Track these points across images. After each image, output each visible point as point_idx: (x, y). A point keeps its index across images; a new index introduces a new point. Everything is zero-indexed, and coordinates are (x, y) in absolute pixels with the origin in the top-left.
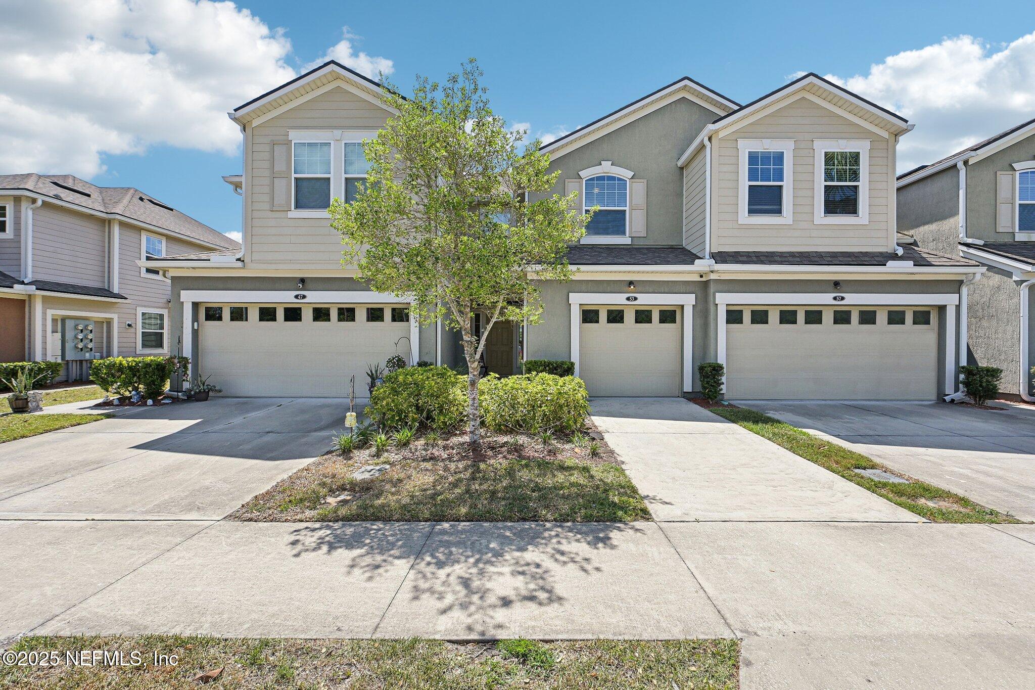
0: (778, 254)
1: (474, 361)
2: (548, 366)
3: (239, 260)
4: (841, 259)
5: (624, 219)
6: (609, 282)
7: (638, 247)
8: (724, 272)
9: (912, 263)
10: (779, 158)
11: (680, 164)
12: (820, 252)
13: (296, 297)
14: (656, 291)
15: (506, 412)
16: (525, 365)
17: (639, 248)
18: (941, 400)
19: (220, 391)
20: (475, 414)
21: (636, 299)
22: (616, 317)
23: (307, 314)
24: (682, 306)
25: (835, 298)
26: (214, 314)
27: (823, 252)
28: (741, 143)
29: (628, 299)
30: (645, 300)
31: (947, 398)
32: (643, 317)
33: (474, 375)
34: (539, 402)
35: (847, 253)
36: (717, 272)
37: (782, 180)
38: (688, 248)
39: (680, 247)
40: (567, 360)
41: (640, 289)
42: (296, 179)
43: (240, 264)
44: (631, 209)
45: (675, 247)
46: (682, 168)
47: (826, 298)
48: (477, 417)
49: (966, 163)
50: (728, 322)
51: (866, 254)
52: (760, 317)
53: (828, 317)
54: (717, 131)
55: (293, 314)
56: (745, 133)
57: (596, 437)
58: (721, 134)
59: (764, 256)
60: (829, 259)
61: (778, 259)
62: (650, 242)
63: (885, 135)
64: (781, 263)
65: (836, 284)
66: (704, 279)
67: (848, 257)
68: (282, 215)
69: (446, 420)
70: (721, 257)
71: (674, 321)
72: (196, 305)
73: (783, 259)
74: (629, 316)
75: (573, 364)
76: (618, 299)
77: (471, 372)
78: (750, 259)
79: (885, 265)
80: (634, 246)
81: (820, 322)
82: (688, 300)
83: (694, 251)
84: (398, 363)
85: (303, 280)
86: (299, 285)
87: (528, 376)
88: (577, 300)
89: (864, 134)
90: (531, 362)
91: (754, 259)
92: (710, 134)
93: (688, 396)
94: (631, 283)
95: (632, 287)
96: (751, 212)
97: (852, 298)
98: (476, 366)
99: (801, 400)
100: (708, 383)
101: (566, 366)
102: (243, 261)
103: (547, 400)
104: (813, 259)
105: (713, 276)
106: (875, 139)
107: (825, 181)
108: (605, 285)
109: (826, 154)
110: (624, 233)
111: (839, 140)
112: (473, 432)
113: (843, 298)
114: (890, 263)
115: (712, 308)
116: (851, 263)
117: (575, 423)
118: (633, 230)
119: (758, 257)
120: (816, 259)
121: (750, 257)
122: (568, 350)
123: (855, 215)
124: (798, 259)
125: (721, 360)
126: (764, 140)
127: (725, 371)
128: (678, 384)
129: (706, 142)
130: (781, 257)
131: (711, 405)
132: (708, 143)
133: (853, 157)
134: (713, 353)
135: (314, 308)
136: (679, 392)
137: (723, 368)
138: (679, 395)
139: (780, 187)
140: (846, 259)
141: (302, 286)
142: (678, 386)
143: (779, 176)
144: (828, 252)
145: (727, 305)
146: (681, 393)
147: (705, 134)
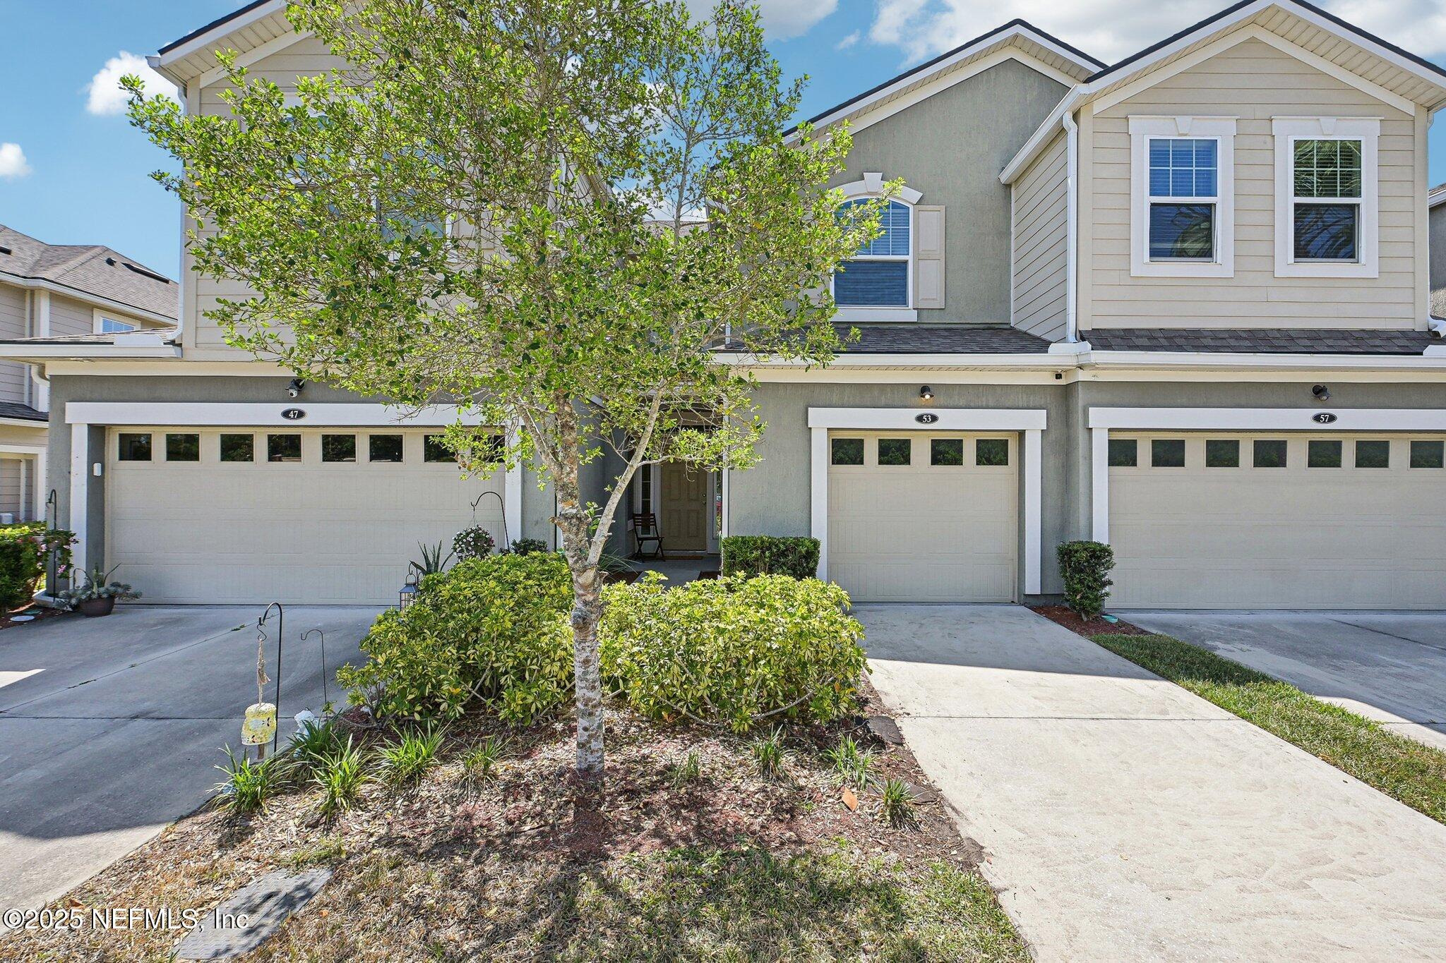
0: (1207, 334)
1: (585, 569)
2: (769, 548)
3: (173, 343)
4: (1330, 342)
5: (905, 277)
6: (882, 387)
7: (930, 326)
8: (1106, 367)
10: (1208, 151)
11: (1004, 177)
12: (1287, 330)
13: (287, 414)
14: (972, 404)
15: (673, 675)
16: (725, 546)
17: (932, 329)
19: (136, 596)
20: (590, 700)
21: (934, 418)
22: (894, 452)
23: (312, 447)
24: (1021, 434)
25: (1317, 418)
26: (136, 448)
27: (1291, 330)
28: (1136, 123)
29: (920, 419)
30: (951, 420)
32: (945, 453)
33: (586, 603)
34: (751, 651)
35: (1338, 331)
36: (1093, 366)
37: (1213, 193)
38: (1022, 327)
39: (1008, 327)
40: (804, 534)
41: (942, 400)
43: (172, 351)
44: (917, 259)
45: (997, 326)
46: (1008, 186)
47: (1302, 418)
48: (594, 706)
50: (1112, 462)
51: (1374, 334)
53: (1297, 453)
54: (1091, 99)
55: (284, 447)
56: (1146, 104)
57: (885, 739)
58: (1098, 107)
59: (1181, 337)
60: (1308, 343)
61: (1209, 342)
62: (950, 319)
63: (1407, 107)
65: (1319, 391)
66: (1062, 382)
67: (1345, 339)
69: (530, 699)
70: (1102, 339)
71: (1004, 462)
72: (98, 432)
73: (1219, 343)
74: (921, 451)
75: (816, 544)
76: (900, 420)
77: (580, 596)
78: (1155, 342)
79: (1420, 354)
80: (921, 326)
81: (1281, 462)
82: (1034, 421)
83: (1035, 332)
84: (478, 542)
85: (297, 383)
86: (291, 391)
87: (729, 580)
88: (823, 420)
89: (1368, 107)
90: (735, 542)
91: (1164, 342)
92: (1076, 108)
93: (1033, 602)
94: (924, 389)
95: (927, 397)
96: (1154, 253)
97: (1349, 419)
98: (590, 580)
99: (1251, 611)
100: (1081, 582)
101: (804, 550)
102: (180, 345)
103: (770, 649)
104: (1276, 343)
105: (1083, 376)
106: (1389, 117)
107: (1296, 195)
108: (876, 393)
109: (1298, 144)
110: (904, 302)
111: (1320, 119)
112: (584, 745)
113: (1332, 418)
114: (1430, 350)
115: (1081, 436)
116: (1351, 350)
117: (836, 702)
118: (920, 298)
119: (1171, 338)
120: (1282, 343)
121: (1155, 338)
122: (805, 515)
123: (1352, 260)
124: (1247, 343)
125: (1100, 536)
126: (1178, 118)
127: (1115, 559)
128: (1014, 577)
129: (1068, 122)
130: (1214, 339)
131: (1086, 624)
132: (1072, 124)
133: (1350, 154)
134: (1083, 522)
135: (328, 436)
136: (1016, 594)
137: (1110, 554)
138: (1016, 601)
139: (1210, 207)
140: (1339, 343)
141: (295, 394)
142: (1014, 583)
143: (1208, 186)
144: (1303, 330)
145: (1110, 430)
146: (1019, 596)
147: (1063, 110)
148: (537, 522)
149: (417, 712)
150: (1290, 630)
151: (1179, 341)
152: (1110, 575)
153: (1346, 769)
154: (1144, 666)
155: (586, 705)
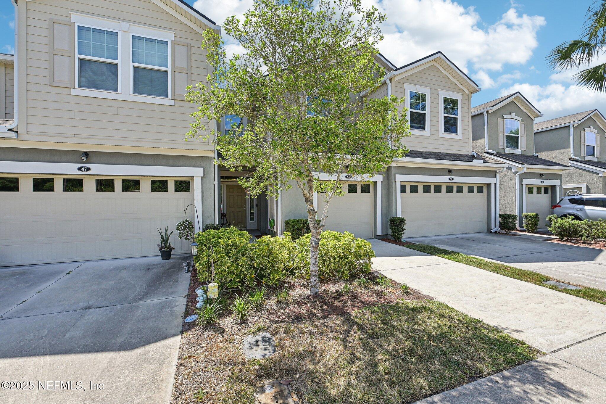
0: (425, 153)
3: (11, 130)
4: (452, 157)
9: (482, 161)
10: (424, 97)
11: (362, 94)
12: (442, 153)
13: (80, 169)
18: (489, 231)
21: (350, 177)
23: (89, 185)
24: (375, 182)
25: (449, 179)
27: (444, 153)
28: (406, 85)
29: (346, 177)
30: (355, 178)
31: (493, 231)
32: (352, 189)
33: (317, 239)
35: (453, 154)
36: (397, 161)
37: (425, 111)
41: (352, 171)
42: (80, 60)
43: (12, 134)
47: (445, 179)
49: (487, 112)
50: (401, 192)
51: (461, 155)
52: (414, 189)
53: (444, 189)
54: (395, 76)
55: (73, 185)
56: (409, 80)
58: (397, 78)
59: (419, 153)
60: (447, 157)
61: (425, 155)
63: (467, 92)
64: (428, 158)
65: (450, 171)
67: (455, 156)
68: (66, 91)
71: (369, 192)
74: (345, 188)
79: (472, 162)
81: (440, 192)
82: (379, 179)
85: (86, 154)
86: (83, 158)
89: (459, 90)
91: (414, 155)
92: (391, 78)
93: (380, 237)
94: (347, 167)
95: (348, 169)
96: (412, 127)
97: (458, 179)
102: (16, 132)
104: (440, 157)
105: (393, 164)
106: (464, 94)
107: (444, 113)
109: (444, 98)
111: (450, 92)
112: (314, 286)
113: (453, 179)
114: (474, 161)
115: (392, 183)
116: (457, 160)
123: (456, 134)
124: (434, 156)
125: (399, 215)
126: (417, 86)
127: (406, 222)
128: (372, 230)
129: (388, 81)
130: (426, 154)
131: (398, 243)
132: (389, 83)
133: (455, 102)
134: (394, 211)
135: (98, 180)
136: (373, 235)
137: (405, 220)
138: (373, 238)
139: (424, 114)
140: (454, 157)
141: (85, 160)
142: (372, 232)
143: (424, 108)
144: (447, 153)
145: (401, 182)
146: (374, 236)
147: (386, 78)
148: (209, 217)
149: (240, 286)
150: (447, 240)
151: (419, 155)
152: (405, 227)
153: (485, 269)
154: (424, 252)
155: (315, 273)
